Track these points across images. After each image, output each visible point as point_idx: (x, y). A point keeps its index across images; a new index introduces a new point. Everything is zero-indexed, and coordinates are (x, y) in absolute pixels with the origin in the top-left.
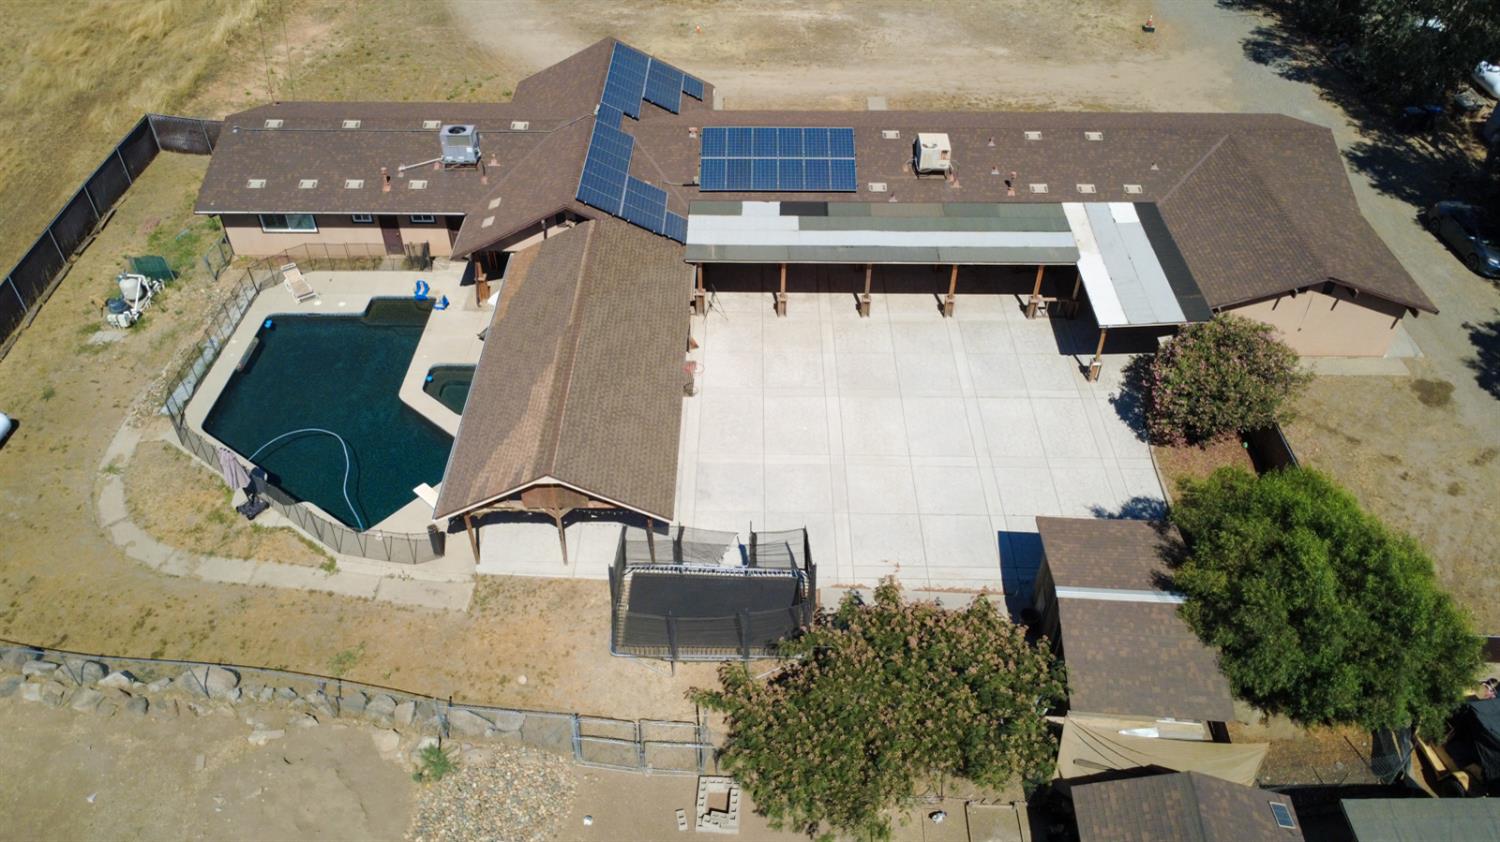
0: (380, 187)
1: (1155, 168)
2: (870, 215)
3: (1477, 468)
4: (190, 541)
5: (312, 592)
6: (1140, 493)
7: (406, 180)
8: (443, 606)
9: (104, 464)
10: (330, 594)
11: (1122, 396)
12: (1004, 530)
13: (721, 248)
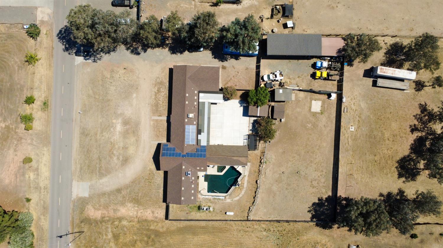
0: (194, 183)
1: (192, 89)
2: (201, 124)
4: (242, 189)
5: (248, 177)
7: (193, 180)
9: (231, 201)
11: (225, 101)
12: (242, 115)
13: (206, 142)
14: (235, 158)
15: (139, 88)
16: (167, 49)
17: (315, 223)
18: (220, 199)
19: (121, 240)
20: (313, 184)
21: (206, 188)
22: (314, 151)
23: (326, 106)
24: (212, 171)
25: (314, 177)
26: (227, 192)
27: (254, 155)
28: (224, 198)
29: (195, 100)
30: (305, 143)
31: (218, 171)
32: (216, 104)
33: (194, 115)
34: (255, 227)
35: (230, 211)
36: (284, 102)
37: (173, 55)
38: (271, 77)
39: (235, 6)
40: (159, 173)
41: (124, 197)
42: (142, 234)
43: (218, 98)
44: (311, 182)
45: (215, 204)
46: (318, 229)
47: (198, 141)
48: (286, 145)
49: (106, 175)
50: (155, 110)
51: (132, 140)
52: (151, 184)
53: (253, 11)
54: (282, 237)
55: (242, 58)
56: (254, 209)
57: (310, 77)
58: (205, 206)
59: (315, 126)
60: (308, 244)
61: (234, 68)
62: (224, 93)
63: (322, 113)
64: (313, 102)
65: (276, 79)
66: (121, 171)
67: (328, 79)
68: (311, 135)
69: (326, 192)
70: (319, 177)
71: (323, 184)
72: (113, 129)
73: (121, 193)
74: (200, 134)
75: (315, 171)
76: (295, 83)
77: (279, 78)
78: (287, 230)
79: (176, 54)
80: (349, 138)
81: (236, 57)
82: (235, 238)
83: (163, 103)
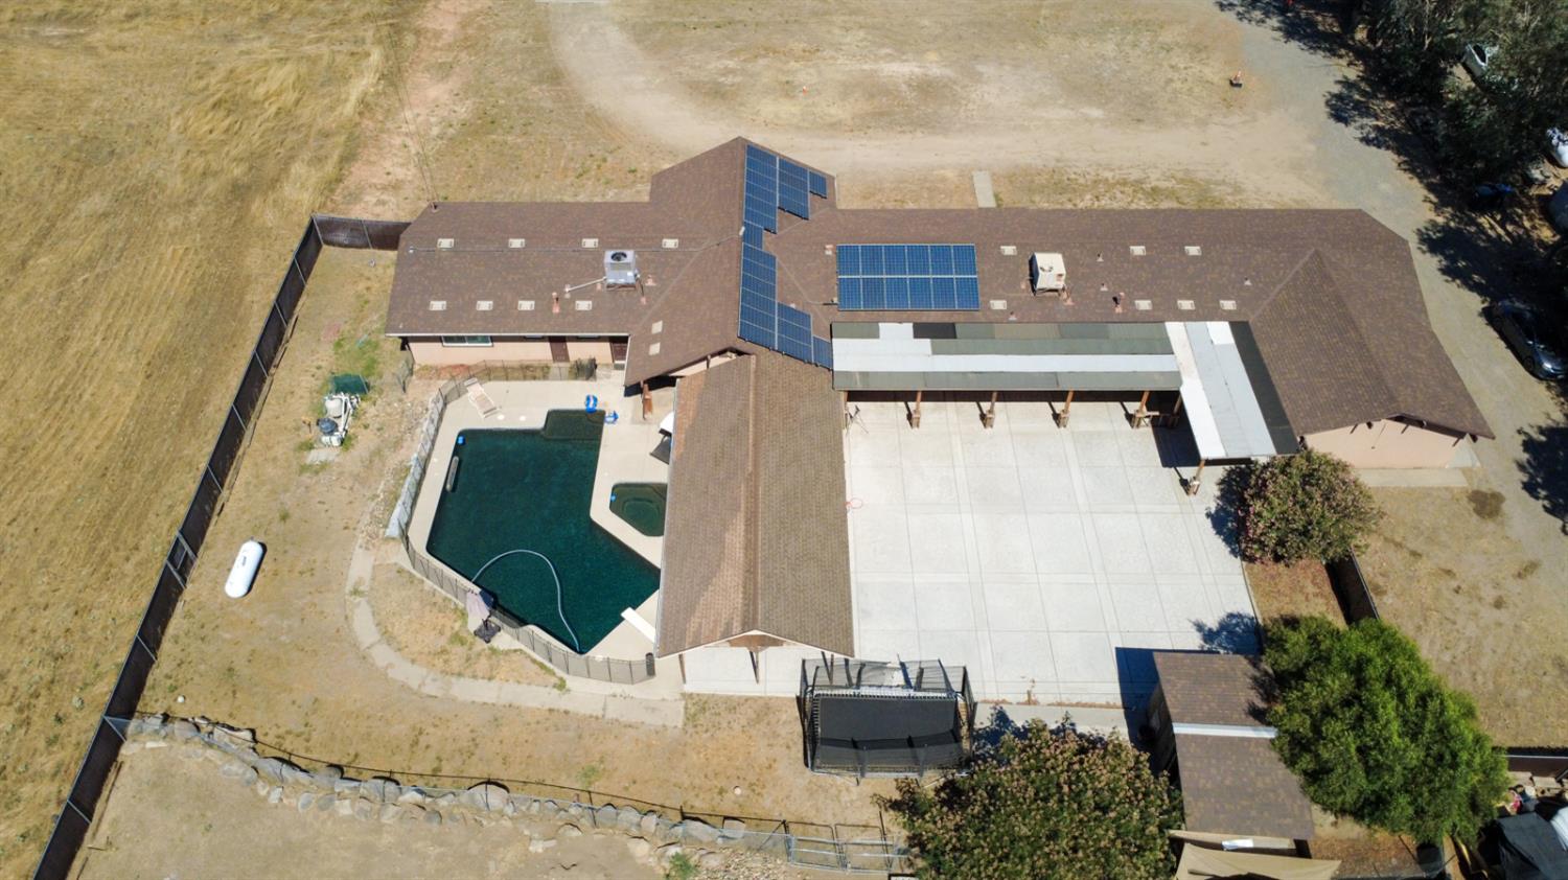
0: (550, 309)
1: (1248, 283)
2: (993, 338)
3: (1520, 581)
4: (439, 663)
5: (551, 710)
6: (1234, 609)
7: (572, 301)
8: (660, 723)
9: (349, 588)
10: (566, 712)
11: (1217, 512)
12: (1120, 646)
13: (864, 375)
14: (736, 537)
18: (390, 505)
27: (757, 753)
28: (394, 528)
29: (1166, 298)
31: (623, 489)
33: (1058, 289)
45: (358, 477)
47: (862, 326)
49: (639, 41)
50: (1031, 184)
51: (834, 110)
52: (572, 178)
56: (219, 765)
61: (1521, 577)
66: (660, 80)
72: (889, 55)
73: (538, 82)
74: (917, 335)
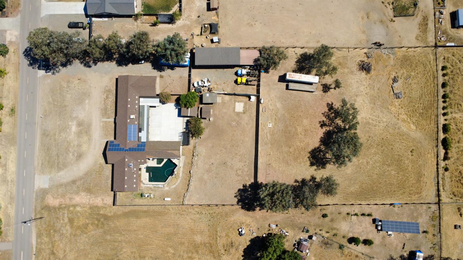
1: (134, 94)
2: (141, 124)
6: (173, 105)
7: (134, 171)
9: (169, 189)
10: (183, 166)
11: (163, 104)
12: (177, 116)
13: (146, 138)
14: (170, 151)
15: (91, 95)
16: (115, 62)
17: (240, 207)
18: (159, 187)
19: (75, 224)
20: (237, 173)
21: (148, 178)
22: (238, 145)
23: (247, 107)
24: (153, 163)
25: (238, 167)
26: (165, 182)
27: (187, 149)
28: (162, 186)
29: (136, 104)
30: (230, 139)
31: (158, 164)
32: (155, 107)
33: (135, 116)
34: (190, 210)
35: (168, 197)
36: (212, 104)
37: (119, 67)
38: (200, 84)
39: (170, 25)
40: (108, 167)
41: (79, 188)
42: (93, 218)
43: (156, 102)
44: (237, 171)
45: (155, 191)
46: (243, 211)
47: (139, 138)
48: (214, 141)
49: (63, 169)
50: (104, 113)
51: (85, 139)
52: (101, 176)
53: (186, 30)
54: (212, 219)
55: (177, 69)
56: (188, 195)
57: (233, 82)
58: (146, 194)
59: (238, 123)
60: (235, 225)
61: (170, 77)
62: (160, 98)
63: (244, 113)
64: (237, 104)
65: (205, 85)
66: (76, 165)
67: (248, 85)
68: (235, 131)
69: (250, 180)
70: (243, 167)
71: (246, 173)
72: (69, 130)
73: (75, 184)
74: (141, 132)
75: (240, 162)
76: (222, 88)
77: (206, 84)
78: (217, 212)
79: (122, 66)
80: (268, 133)
81: (172, 67)
82: (173, 220)
83: (111, 107)
